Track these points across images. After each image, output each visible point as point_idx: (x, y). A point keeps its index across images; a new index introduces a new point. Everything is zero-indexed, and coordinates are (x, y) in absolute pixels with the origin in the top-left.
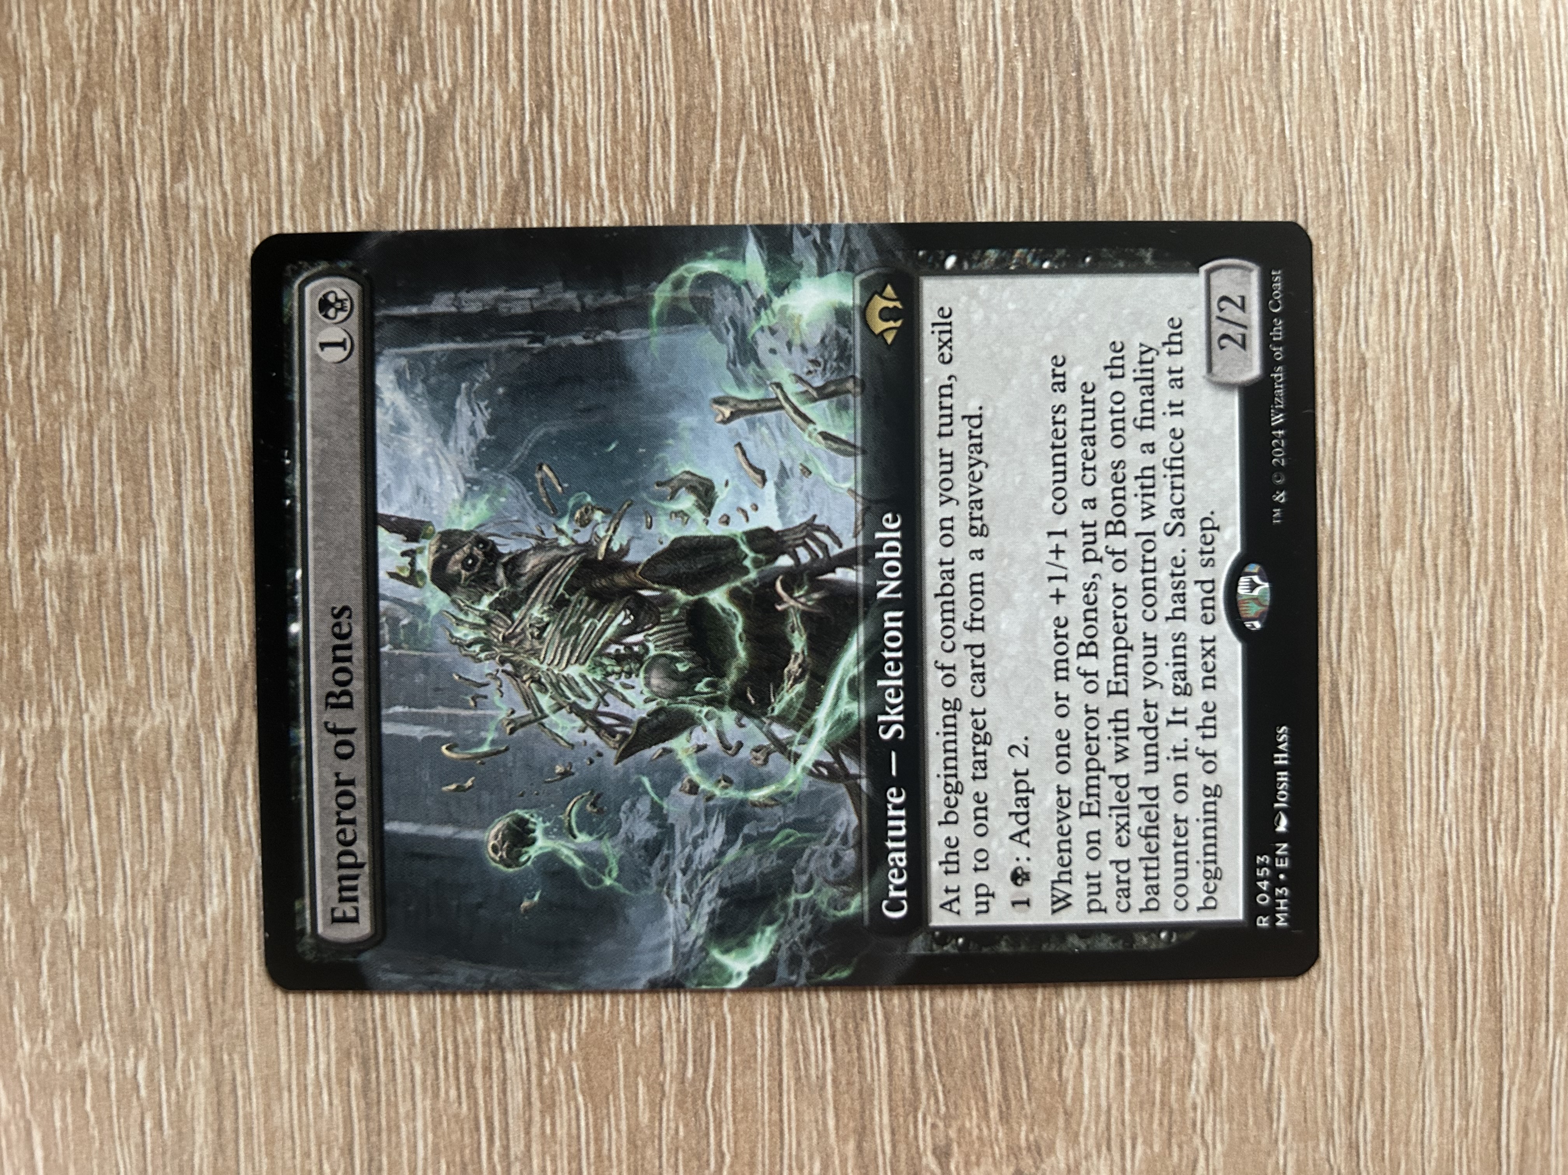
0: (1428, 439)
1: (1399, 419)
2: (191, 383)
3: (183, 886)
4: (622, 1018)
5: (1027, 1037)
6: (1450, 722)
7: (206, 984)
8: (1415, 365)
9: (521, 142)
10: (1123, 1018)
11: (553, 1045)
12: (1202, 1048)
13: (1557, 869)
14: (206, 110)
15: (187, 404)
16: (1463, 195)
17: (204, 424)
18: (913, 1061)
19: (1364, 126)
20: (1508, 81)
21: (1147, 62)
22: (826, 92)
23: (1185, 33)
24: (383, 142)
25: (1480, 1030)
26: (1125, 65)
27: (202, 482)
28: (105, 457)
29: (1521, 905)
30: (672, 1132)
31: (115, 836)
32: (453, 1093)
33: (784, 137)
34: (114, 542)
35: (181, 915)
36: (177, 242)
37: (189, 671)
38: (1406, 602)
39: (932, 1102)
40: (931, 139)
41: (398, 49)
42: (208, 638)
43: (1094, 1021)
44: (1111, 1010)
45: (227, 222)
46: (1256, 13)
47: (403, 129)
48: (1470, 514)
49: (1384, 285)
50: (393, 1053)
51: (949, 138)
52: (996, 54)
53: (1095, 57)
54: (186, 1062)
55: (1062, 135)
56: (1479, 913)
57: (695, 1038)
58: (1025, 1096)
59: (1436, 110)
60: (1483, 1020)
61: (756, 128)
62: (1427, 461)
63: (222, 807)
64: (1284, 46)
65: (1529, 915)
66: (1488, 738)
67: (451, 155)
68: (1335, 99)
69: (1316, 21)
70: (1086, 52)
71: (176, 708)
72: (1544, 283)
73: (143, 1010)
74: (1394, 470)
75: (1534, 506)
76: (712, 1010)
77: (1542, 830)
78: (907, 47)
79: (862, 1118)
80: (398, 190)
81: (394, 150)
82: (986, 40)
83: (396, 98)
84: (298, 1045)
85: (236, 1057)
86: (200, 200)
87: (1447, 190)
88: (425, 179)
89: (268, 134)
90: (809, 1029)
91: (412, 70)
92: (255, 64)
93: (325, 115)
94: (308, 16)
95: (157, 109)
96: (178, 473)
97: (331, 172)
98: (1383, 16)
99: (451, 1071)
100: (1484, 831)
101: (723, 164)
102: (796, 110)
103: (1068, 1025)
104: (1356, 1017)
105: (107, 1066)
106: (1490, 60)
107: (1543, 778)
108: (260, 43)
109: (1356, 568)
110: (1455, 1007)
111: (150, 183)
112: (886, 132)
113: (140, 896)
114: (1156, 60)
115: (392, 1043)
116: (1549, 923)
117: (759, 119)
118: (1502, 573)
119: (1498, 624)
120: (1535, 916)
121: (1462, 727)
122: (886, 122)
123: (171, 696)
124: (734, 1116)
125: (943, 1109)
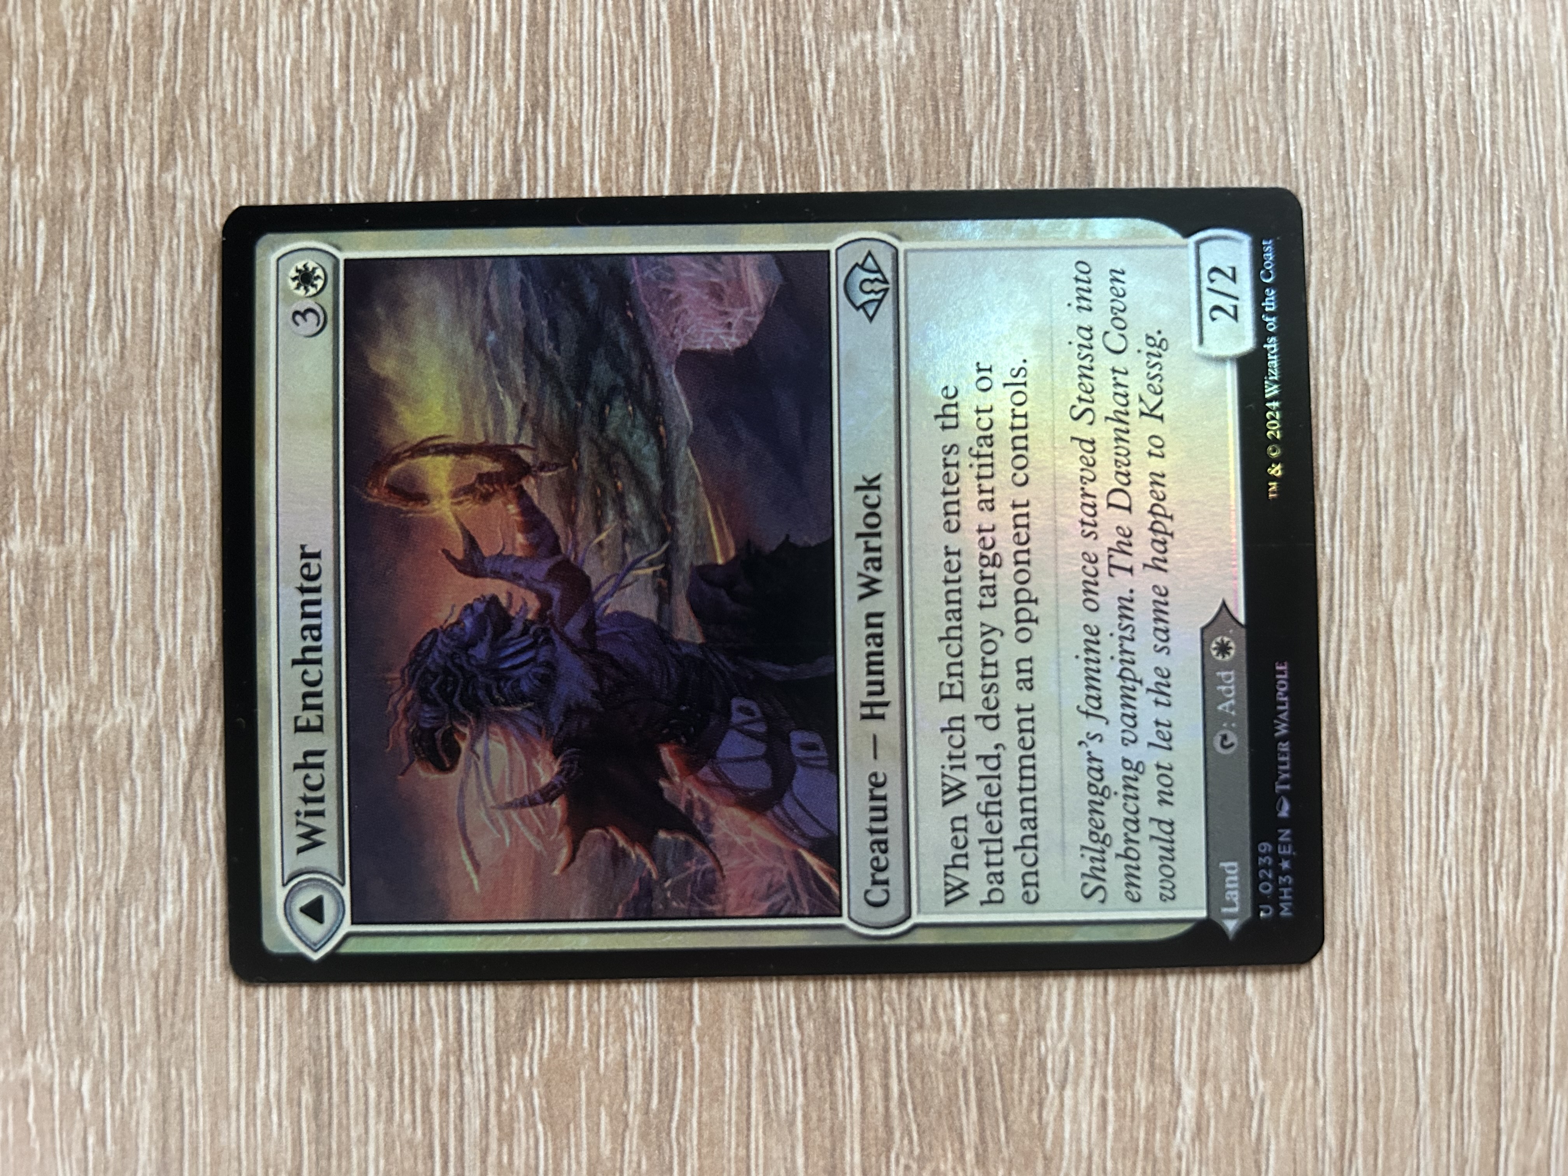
0: (1431, 469)
1: (1402, 447)
2: (169, 374)
3: (137, 892)
4: (586, 1044)
5: (1007, 1076)
6: (1451, 760)
7: (156, 995)
8: (1419, 393)
9: (515, 141)
10: (1106, 1060)
11: (514, 1070)
12: (1189, 1094)
13: (1560, 916)
14: (197, 100)
15: (164, 396)
16: (1470, 222)
17: (180, 416)
18: (887, 1098)
19: (1371, 151)
20: (1517, 109)
21: (1151, 79)
22: (825, 100)
23: (1190, 51)
24: (374, 137)
25: (1479, 1084)
26: (1129, 82)
27: (176, 475)
28: (79, 447)
29: (1522, 952)
30: (634, 1165)
31: (70, 837)
32: (408, 1117)
33: (781, 144)
34: (83, 534)
35: (133, 921)
36: (162, 232)
37: (154, 668)
38: (1407, 635)
39: (906, 1142)
40: (931, 150)
41: (395, 45)
42: (175, 636)
43: (1076, 1062)
44: (1095, 1051)
45: (213, 213)
46: (1262, 35)
47: (396, 125)
48: (1474, 546)
49: (1388, 311)
50: (347, 1073)
51: (948, 150)
52: (998, 67)
53: (1099, 73)
54: (132, 1076)
55: (1064, 151)
56: (1479, 961)
57: (661, 1067)
58: (1003, 1139)
59: (1443, 135)
60: (1481, 1073)
61: (753, 133)
62: (1431, 491)
63: (181, 811)
64: (1290, 68)
65: (1530, 963)
66: (1490, 778)
67: (443, 152)
68: (1341, 122)
69: (1323, 43)
70: (1089, 68)
71: (139, 707)
72: (1552, 314)
73: (91, 1021)
74: (1397, 499)
75: (1540, 541)
76: (680, 1039)
77: (1545, 876)
78: (908, 57)
79: (832, 1156)
80: (388, 186)
81: (386, 146)
82: (989, 53)
83: (391, 95)
84: (248, 1062)
85: (184, 1073)
86: (187, 190)
87: (1453, 216)
88: (416, 176)
89: (260, 127)
90: (780, 1062)
91: (408, 66)
92: (250, 56)
93: (317, 109)
94: (305, 9)
95: (148, 98)
96: (152, 466)
97: (321, 166)
98: (1392, 41)
99: (407, 1093)
100: (1485, 875)
101: (719, 169)
102: (794, 117)
103: (1049, 1065)
104: (1350, 1066)
105: (52, 1077)
106: (1499, 87)
107: (1546, 822)
108: (255, 36)
109: (1356, 598)
110: (1453, 1059)
111: (138, 172)
112: (885, 142)
113: (92, 902)
114: (1161, 78)
115: (347, 1062)
116: (1551, 974)
117: (756, 125)
118: (1506, 608)
119: (1502, 660)
120: (1537, 966)
121: (1463, 766)
122: (885, 133)
123: (134, 694)
124: (699, 1150)
125: (917, 1151)
